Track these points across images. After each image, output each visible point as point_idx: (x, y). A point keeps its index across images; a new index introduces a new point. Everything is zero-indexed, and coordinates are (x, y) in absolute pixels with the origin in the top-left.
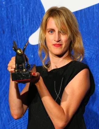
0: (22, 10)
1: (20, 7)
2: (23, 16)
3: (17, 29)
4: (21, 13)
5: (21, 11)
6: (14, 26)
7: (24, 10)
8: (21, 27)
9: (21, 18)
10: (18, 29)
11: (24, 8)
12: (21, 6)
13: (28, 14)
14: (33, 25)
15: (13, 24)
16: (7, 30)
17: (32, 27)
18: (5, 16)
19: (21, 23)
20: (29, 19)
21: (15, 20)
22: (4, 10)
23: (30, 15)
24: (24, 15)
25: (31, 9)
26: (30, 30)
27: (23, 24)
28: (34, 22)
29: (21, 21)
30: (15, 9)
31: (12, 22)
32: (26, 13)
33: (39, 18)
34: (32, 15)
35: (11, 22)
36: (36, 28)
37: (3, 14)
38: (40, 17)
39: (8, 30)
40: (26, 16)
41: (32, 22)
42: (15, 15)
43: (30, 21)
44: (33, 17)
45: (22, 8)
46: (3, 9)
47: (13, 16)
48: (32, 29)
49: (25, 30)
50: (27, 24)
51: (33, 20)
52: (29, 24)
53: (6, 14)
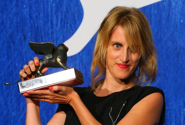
0: (52, 8)
1: (49, 4)
2: (52, 16)
3: (43, 34)
4: (49, 13)
5: (50, 9)
6: (40, 29)
7: (54, 9)
8: (50, 32)
9: (50, 19)
10: (45, 34)
11: (54, 5)
12: (51, 2)
13: (60, 14)
14: (66, 29)
15: (38, 28)
16: (29, 34)
17: (65, 31)
18: (28, 16)
19: (49, 26)
20: (61, 21)
21: (41, 22)
22: (26, 8)
23: (62, 16)
24: (54, 14)
25: (64, 7)
26: (62, 36)
27: (52, 28)
28: (68, 25)
29: (50, 23)
30: (42, 7)
31: (38, 24)
32: (56, 13)
33: (75, 20)
34: (65, 15)
35: (36, 24)
36: (71, 34)
37: (25, 13)
38: (76, 18)
39: (31, 35)
40: (57, 17)
41: (66, 25)
42: (42, 15)
43: (63, 23)
44: (67, 18)
45: (51, 5)
46: (25, 6)
47: (38, 15)
48: (65, 35)
49: (55, 35)
50: (58, 28)
51: (66, 22)
52: (61, 27)
53: (28, 13)
